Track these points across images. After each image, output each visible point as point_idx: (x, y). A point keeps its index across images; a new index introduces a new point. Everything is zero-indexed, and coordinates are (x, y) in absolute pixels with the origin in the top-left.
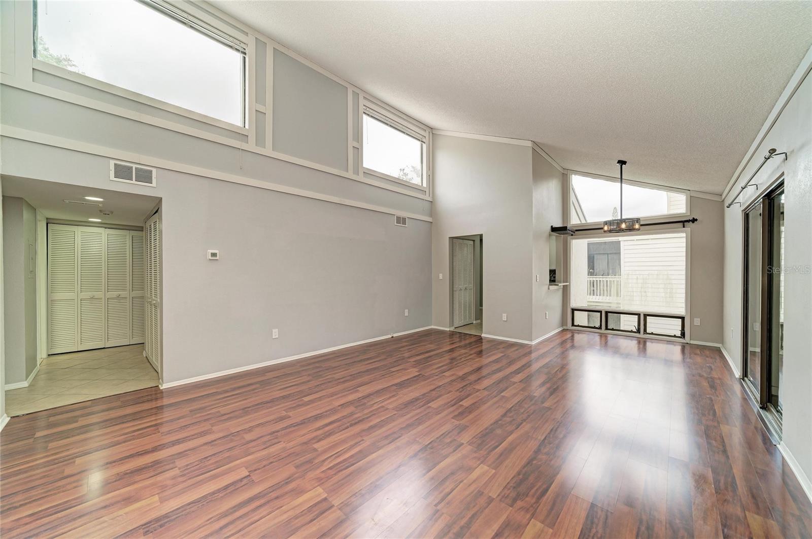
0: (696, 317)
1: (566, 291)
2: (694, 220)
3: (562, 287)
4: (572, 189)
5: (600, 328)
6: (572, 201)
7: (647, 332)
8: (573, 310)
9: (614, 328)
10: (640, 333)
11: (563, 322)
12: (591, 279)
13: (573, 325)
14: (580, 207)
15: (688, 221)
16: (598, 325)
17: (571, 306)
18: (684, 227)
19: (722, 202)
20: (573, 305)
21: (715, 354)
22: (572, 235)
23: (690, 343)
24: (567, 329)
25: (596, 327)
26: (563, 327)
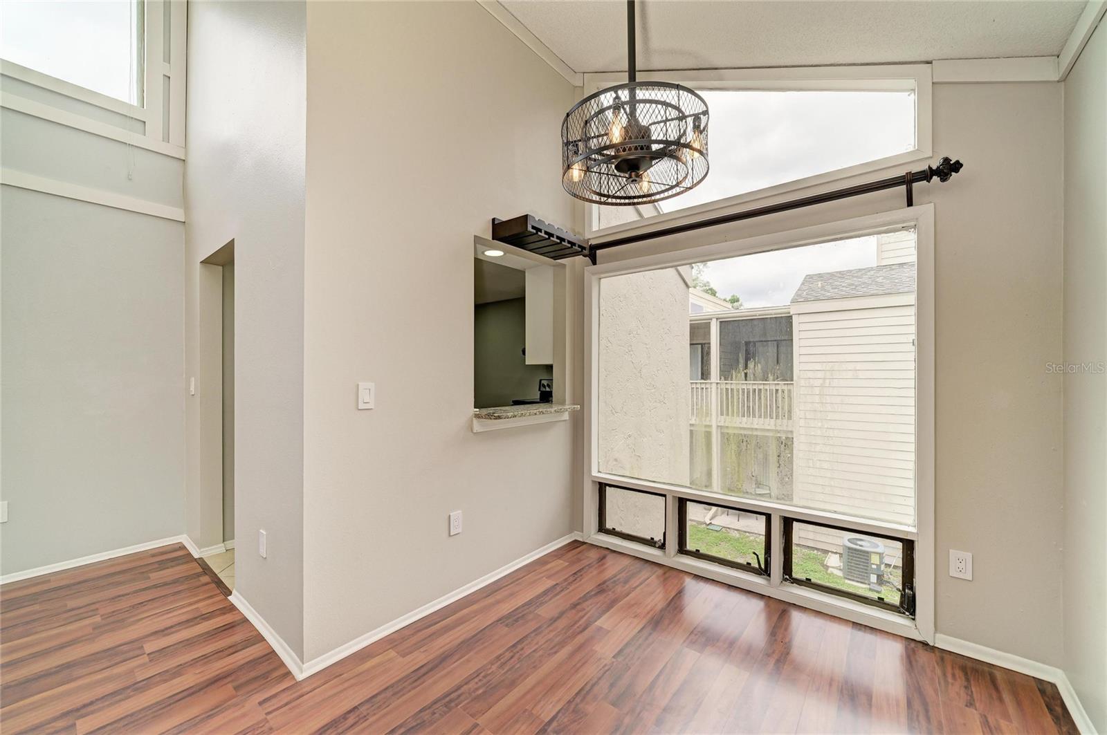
1: (580, 428)
2: (948, 169)
3: (566, 417)
5: (663, 546)
7: (794, 575)
8: (602, 487)
10: (769, 576)
11: (575, 521)
12: (745, 387)
13: (602, 528)
15: (927, 175)
17: (594, 473)
18: (910, 203)
19: (1064, 79)
20: (599, 469)
21: (1006, 716)
22: (594, 263)
23: (931, 644)
24: (581, 540)
25: (655, 543)
26: (573, 534)
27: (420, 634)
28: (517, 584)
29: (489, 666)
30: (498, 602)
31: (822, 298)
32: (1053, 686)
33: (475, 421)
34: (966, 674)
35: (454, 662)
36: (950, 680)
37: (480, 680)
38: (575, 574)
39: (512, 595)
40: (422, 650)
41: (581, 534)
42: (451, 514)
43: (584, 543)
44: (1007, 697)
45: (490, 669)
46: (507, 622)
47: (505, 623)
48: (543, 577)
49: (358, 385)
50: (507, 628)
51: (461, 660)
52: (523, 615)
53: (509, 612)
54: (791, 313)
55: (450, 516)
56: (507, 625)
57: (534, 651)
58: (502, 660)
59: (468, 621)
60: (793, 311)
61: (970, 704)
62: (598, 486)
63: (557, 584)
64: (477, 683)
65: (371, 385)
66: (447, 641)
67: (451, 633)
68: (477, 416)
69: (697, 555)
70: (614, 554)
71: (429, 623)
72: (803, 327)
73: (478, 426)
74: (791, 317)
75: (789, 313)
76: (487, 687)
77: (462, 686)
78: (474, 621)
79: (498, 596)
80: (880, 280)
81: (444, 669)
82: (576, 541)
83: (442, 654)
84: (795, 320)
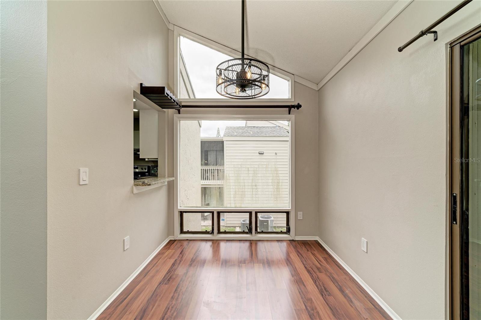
0: (300, 211)
1: (172, 189)
2: (299, 106)
3: (166, 183)
4: (180, 54)
5: (212, 232)
6: (180, 69)
7: (258, 231)
8: (181, 213)
9: (227, 231)
10: (251, 233)
11: (169, 230)
12: (206, 168)
13: (182, 232)
14: (188, 77)
15: (293, 107)
16: (210, 229)
17: (179, 208)
18: (289, 114)
19: (318, 91)
20: (181, 206)
21: (314, 251)
22: (179, 113)
23: (294, 240)
24: (174, 239)
25: (209, 232)
26: (169, 237)
27: (120, 307)
28: (157, 266)
29: (171, 303)
30: (153, 277)
31: (233, 135)
32: (317, 240)
33: (134, 187)
34: (304, 244)
35: (152, 310)
36: (302, 247)
37: (171, 310)
38: (181, 253)
39: (157, 271)
40: (127, 313)
41: (173, 236)
42: (125, 239)
43: (175, 240)
44: (312, 246)
45: (172, 303)
46: (165, 282)
47: (164, 283)
48: (167, 259)
49: (79, 170)
50: (167, 285)
51: (155, 307)
52: (170, 277)
53: (162, 278)
54: (224, 140)
55: (124, 240)
56: (166, 284)
57: (187, 288)
58: (175, 298)
59: (144, 290)
60: (224, 139)
61: (308, 251)
62: (180, 213)
63: (176, 260)
64: (170, 312)
65: (87, 169)
66: (140, 302)
67: (138, 299)
68: (136, 185)
69: (225, 232)
70: (192, 241)
71: (121, 300)
72: (228, 146)
73: (135, 191)
74: (223, 141)
75: (223, 140)
76: (177, 311)
77: (164, 316)
78: (147, 289)
79: (151, 274)
80: (249, 131)
81: (148, 315)
82: (171, 241)
83: (142, 309)
84: (225, 143)
